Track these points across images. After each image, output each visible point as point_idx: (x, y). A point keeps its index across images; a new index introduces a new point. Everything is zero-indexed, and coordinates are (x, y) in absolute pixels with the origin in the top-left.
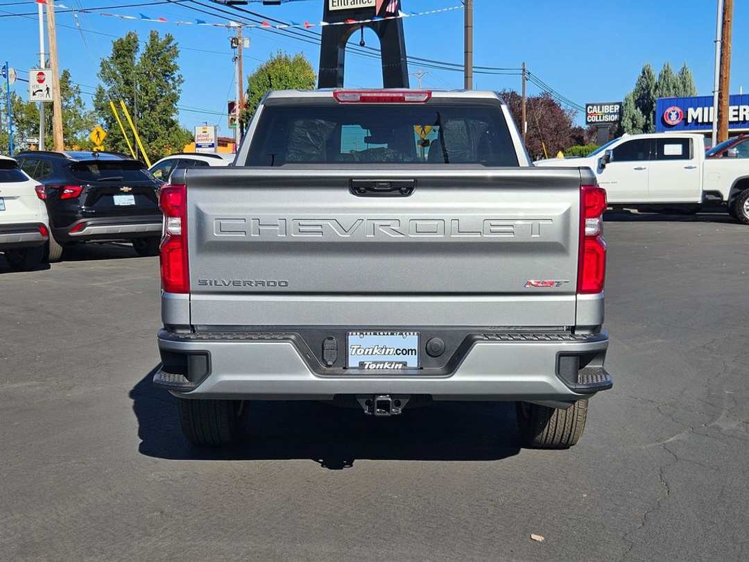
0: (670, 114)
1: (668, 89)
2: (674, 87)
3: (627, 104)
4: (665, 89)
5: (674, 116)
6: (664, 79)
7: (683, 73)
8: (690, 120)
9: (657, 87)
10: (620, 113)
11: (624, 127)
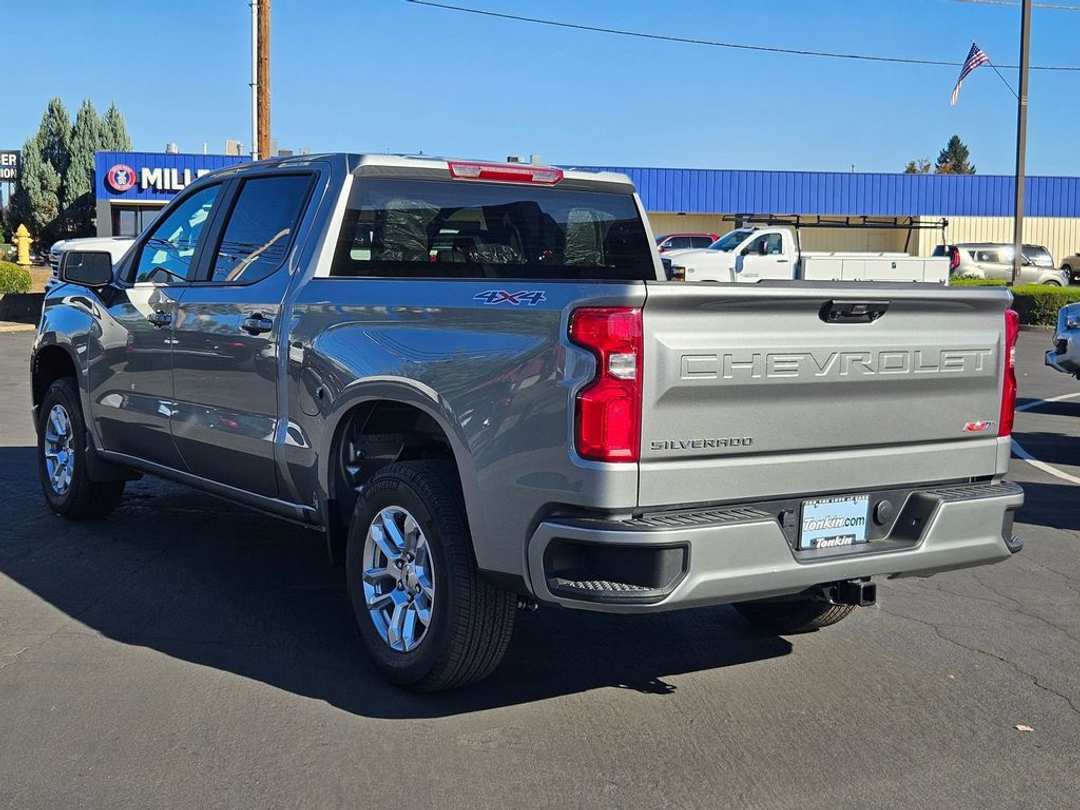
0: (117, 175)
1: (92, 137)
2: (100, 136)
3: (28, 154)
4: (87, 137)
5: (122, 178)
6: (86, 123)
7: (111, 117)
8: (145, 186)
9: (74, 133)
10: (19, 167)
11: (28, 188)
